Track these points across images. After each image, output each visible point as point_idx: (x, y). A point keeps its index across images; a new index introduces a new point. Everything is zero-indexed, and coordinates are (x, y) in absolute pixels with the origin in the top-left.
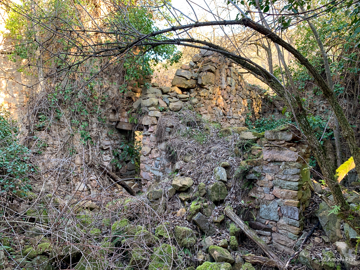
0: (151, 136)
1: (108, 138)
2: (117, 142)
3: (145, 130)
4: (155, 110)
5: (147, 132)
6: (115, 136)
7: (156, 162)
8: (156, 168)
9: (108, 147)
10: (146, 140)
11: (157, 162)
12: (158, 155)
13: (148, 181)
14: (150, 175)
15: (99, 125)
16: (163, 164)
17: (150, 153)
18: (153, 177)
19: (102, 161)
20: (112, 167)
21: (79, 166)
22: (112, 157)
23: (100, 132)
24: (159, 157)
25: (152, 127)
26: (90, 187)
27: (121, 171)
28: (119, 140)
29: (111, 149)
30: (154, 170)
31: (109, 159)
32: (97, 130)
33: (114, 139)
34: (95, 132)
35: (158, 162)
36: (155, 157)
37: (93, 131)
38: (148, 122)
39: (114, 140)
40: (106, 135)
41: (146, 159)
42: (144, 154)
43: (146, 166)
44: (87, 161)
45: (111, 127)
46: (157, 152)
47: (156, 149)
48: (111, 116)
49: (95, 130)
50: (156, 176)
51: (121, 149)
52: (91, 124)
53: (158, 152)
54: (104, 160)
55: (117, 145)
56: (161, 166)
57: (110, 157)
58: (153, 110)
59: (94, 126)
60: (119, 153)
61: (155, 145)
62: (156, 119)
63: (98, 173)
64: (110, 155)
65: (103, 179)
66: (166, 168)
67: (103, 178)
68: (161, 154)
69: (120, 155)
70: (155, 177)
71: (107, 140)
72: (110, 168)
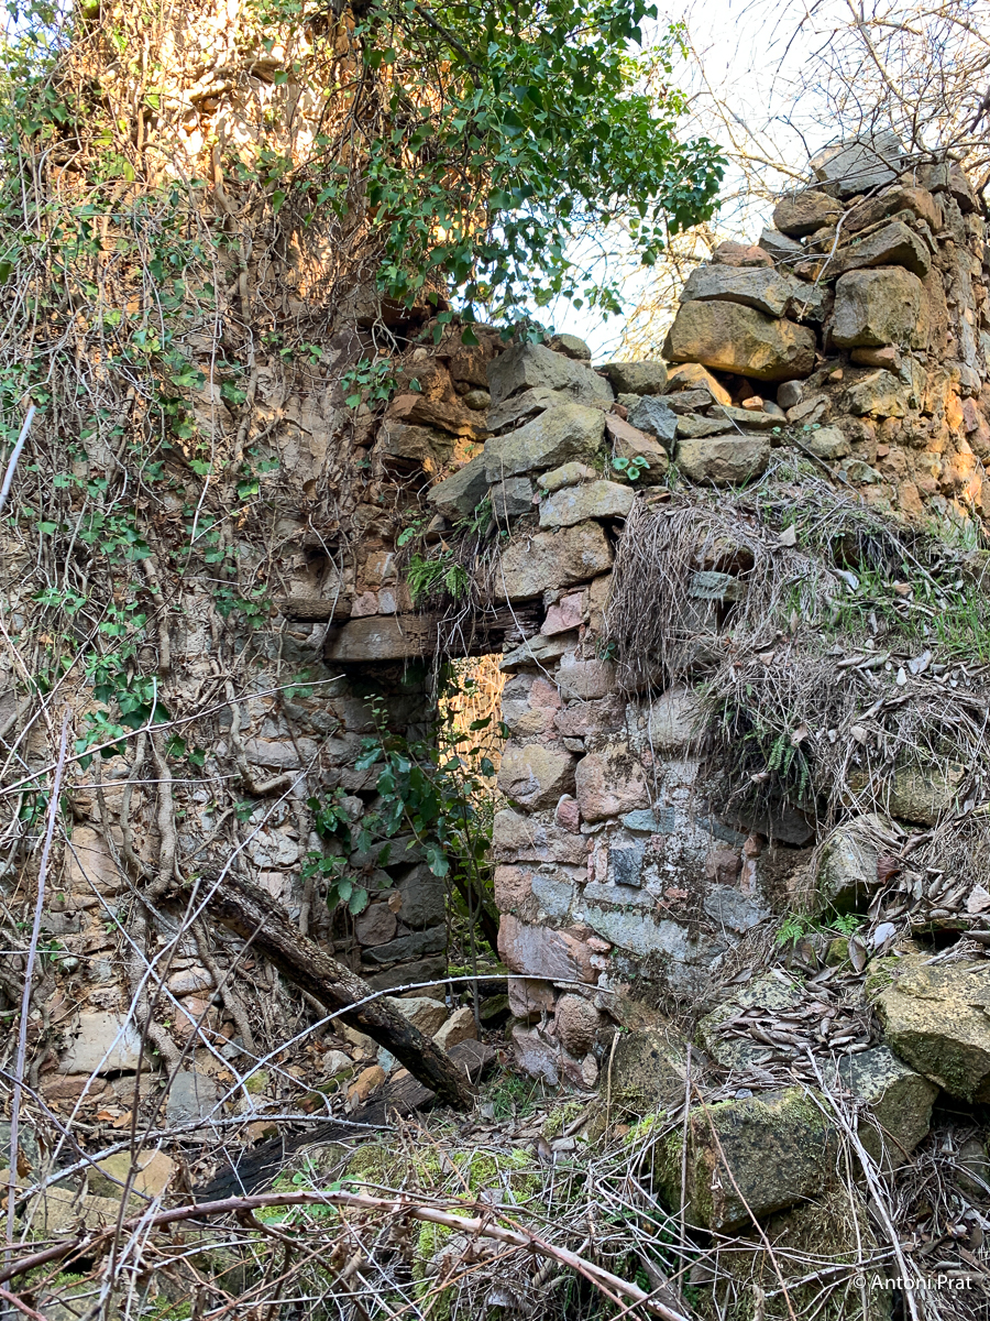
0: (569, 663)
1: (283, 722)
2: (334, 749)
3: (522, 632)
4: (587, 480)
5: (535, 641)
6: (324, 714)
7: (621, 844)
8: (621, 896)
9: (280, 779)
10: (530, 698)
11: (626, 845)
12: (634, 789)
13: (559, 992)
14: (578, 949)
15: (223, 637)
16: (680, 862)
17: (568, 785)
18: (600, 963)
19: (243, 864)
20: (306, 907)
21: (92, 900)
22: (306, 843)
23: (229, 686)
24: (644, 803)
25: (574, 601)
26: (167, 1046)
27: (363, 928)
28: (350, 736)
29: (299, 787)
30: (608, 907)
31: (289, 852)
32: (212, 672)
33: (317, 730)
34: (197, 685)
35: (636, 848)
36: (610, 805)
37: (187, 676)
38: (542, 570)
39: (320, 736)
40: (270, 706)
41: (540, 831)
42: (524, 800)
43: (538, 882)
44: (145, 870)
45: (297, 655)
46: (628, 768)
47: (611, 751)
48: (300, 590)
49: (199, 668)
50: (627, 954)
51: (361, 794)
52: (172, 633)
53: (636, 769)
54: (260, 860)
55: (339, 766)
56: (664, 874)
57: (294, 846)
58: (574, 484)
59: (195, 642)
60: (350, 814)
61: (606, 718)
62: (599, 533)
63: (220, 946)
64: (296, 827)
65: (251, 988)
66: (716, 888)
67: (249, 976)
68: (655, 784)
69: (356, 831)
70: (621, 961)
71: (274, 733)
72: (296, 909)
